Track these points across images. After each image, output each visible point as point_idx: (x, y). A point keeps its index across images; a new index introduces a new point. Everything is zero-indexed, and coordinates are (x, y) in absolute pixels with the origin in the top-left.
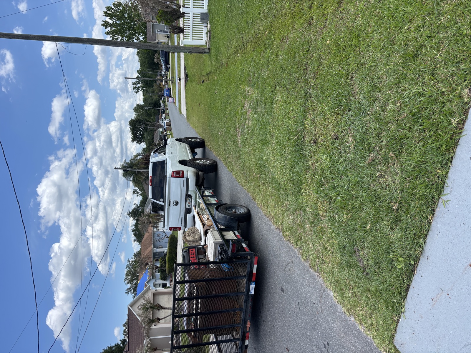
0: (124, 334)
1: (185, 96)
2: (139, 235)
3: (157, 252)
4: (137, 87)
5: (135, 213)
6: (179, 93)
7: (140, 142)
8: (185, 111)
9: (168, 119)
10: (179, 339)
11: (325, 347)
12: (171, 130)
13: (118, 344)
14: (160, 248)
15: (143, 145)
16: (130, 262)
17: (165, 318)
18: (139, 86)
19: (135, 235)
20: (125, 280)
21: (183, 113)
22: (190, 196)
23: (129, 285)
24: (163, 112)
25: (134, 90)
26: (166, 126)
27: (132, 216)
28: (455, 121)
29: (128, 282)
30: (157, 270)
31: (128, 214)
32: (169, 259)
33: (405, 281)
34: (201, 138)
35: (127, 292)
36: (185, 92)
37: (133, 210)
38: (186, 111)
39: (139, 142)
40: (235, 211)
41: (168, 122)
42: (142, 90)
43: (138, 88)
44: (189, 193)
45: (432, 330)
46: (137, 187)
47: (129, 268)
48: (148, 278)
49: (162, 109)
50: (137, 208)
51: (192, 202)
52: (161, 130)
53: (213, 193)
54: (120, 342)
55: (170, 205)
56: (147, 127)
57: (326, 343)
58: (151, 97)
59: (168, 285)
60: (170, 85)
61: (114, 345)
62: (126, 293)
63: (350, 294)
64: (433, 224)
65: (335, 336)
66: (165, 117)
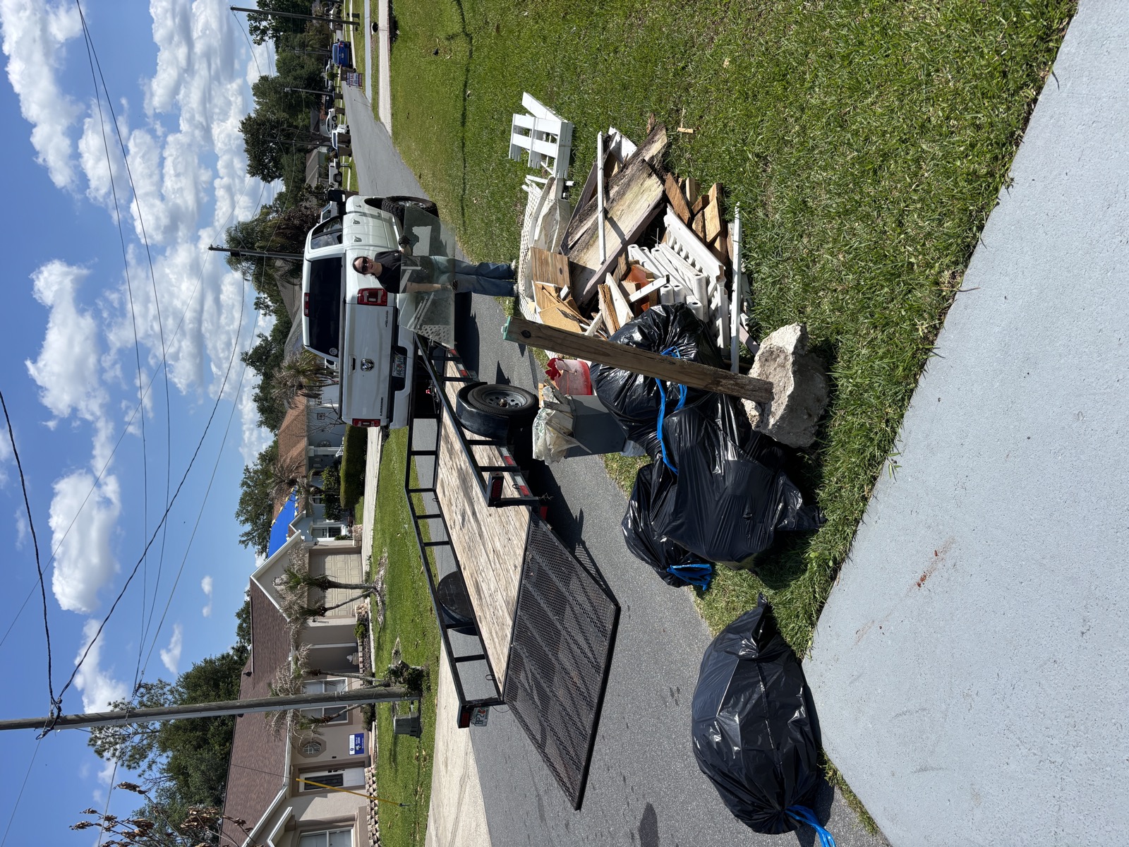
0: (238, 635)
1: (388, 79)
2: (271, 412)
3: (316, 456)
4: (261, 27)
5: (262, 358)
6: (373, 65)
7: (270, 177)
8: (389, 116)
9: (343, 123)
10: (370, 652)
11: (672, 695)
12: (350, 155)
13: (228, 655)
14: (325, 446)
15: (279, 186)
16: (249, 472)
17: (338, 606)
18: (265, 27)
19: (262, 410)
20: (238, 515)
21: (383, 119)
22: (403, 351)
23: (248, 527)
24: (330, 104)
25: (252, 35)
26: (339, 142)
27: (252, 364)
28: (922, 328)
29: (247, 520)
30: (318, 497)
31: (244, 360)
32: (348, 475)
33: (817, 596)
34: (428, 199)
35: (243, 542)
36: (390, 66)
37: (256, 350)
38: (392, 118)
39: (268, 178)
40: (505, 401)
41: (344, 131)
42: (273, 36)
43: (264, 32)
44: (400, 344)
45: (851, 683)
46: (264, 293)
47: (249, 486)
48: (296, 514)
49: (327, 95)
50: (266, 344)
51: (405, 364)
52: (324, 150)
53: (454, 352)
54: (231, 652)
55: (354, 369)
56: (288, 141)
57: (675, 688)
58: (299, 57)
59: (344, 532)
60: (349, 35)
61: (219, 656)
62: (240, 541)
63: (723, 604)
64: (871, 501)
65: (693, 677)
66: (336, 116)
